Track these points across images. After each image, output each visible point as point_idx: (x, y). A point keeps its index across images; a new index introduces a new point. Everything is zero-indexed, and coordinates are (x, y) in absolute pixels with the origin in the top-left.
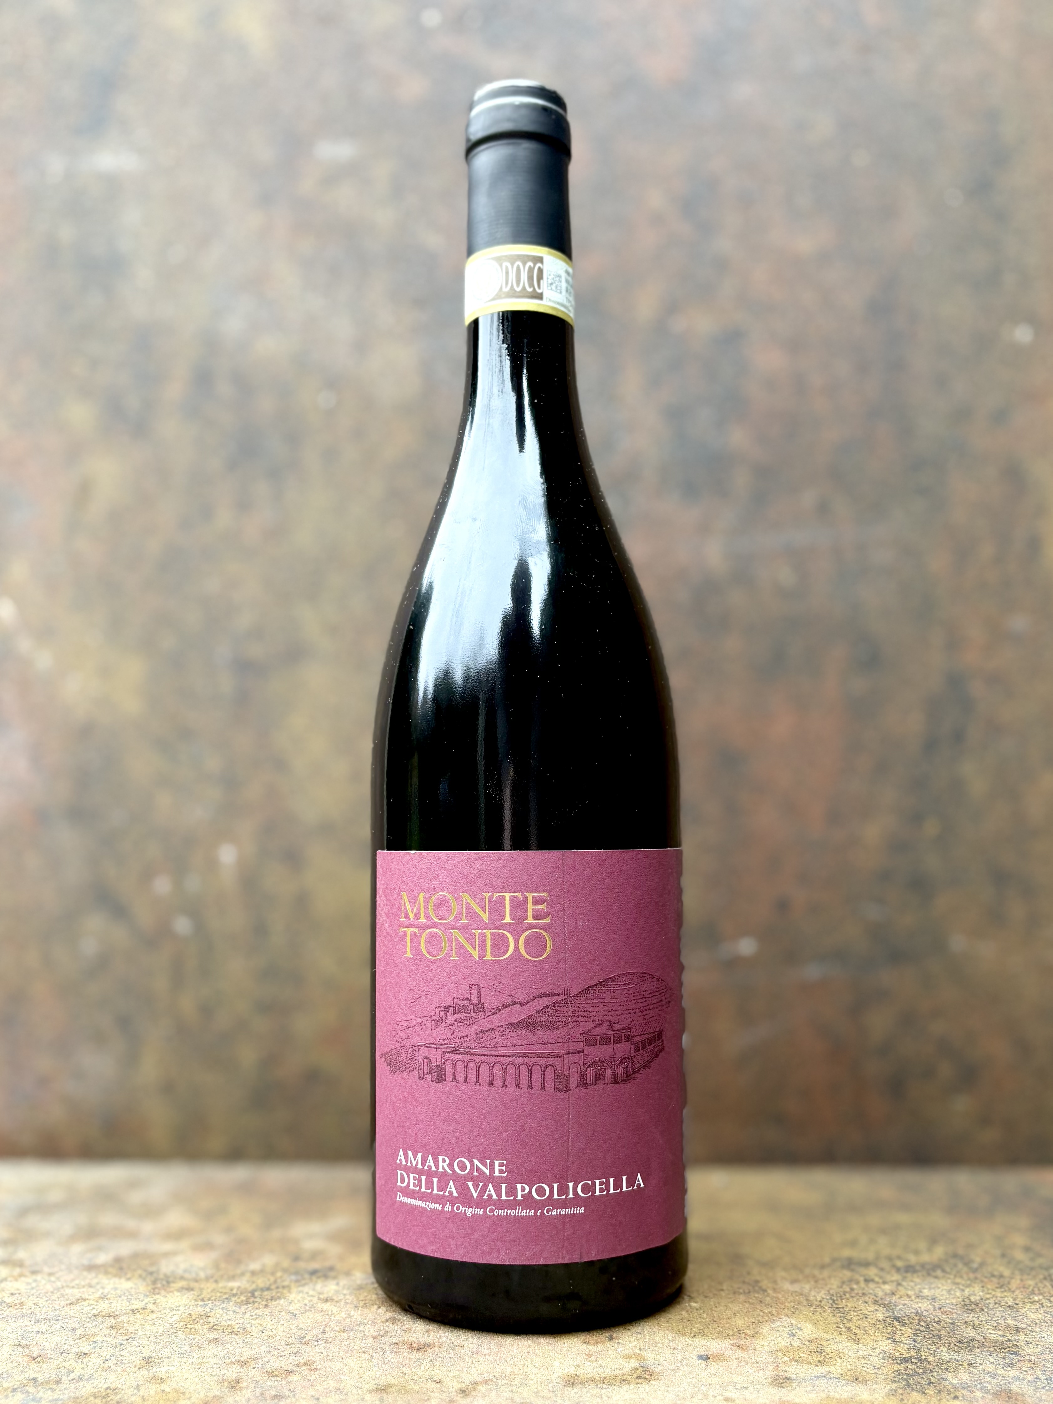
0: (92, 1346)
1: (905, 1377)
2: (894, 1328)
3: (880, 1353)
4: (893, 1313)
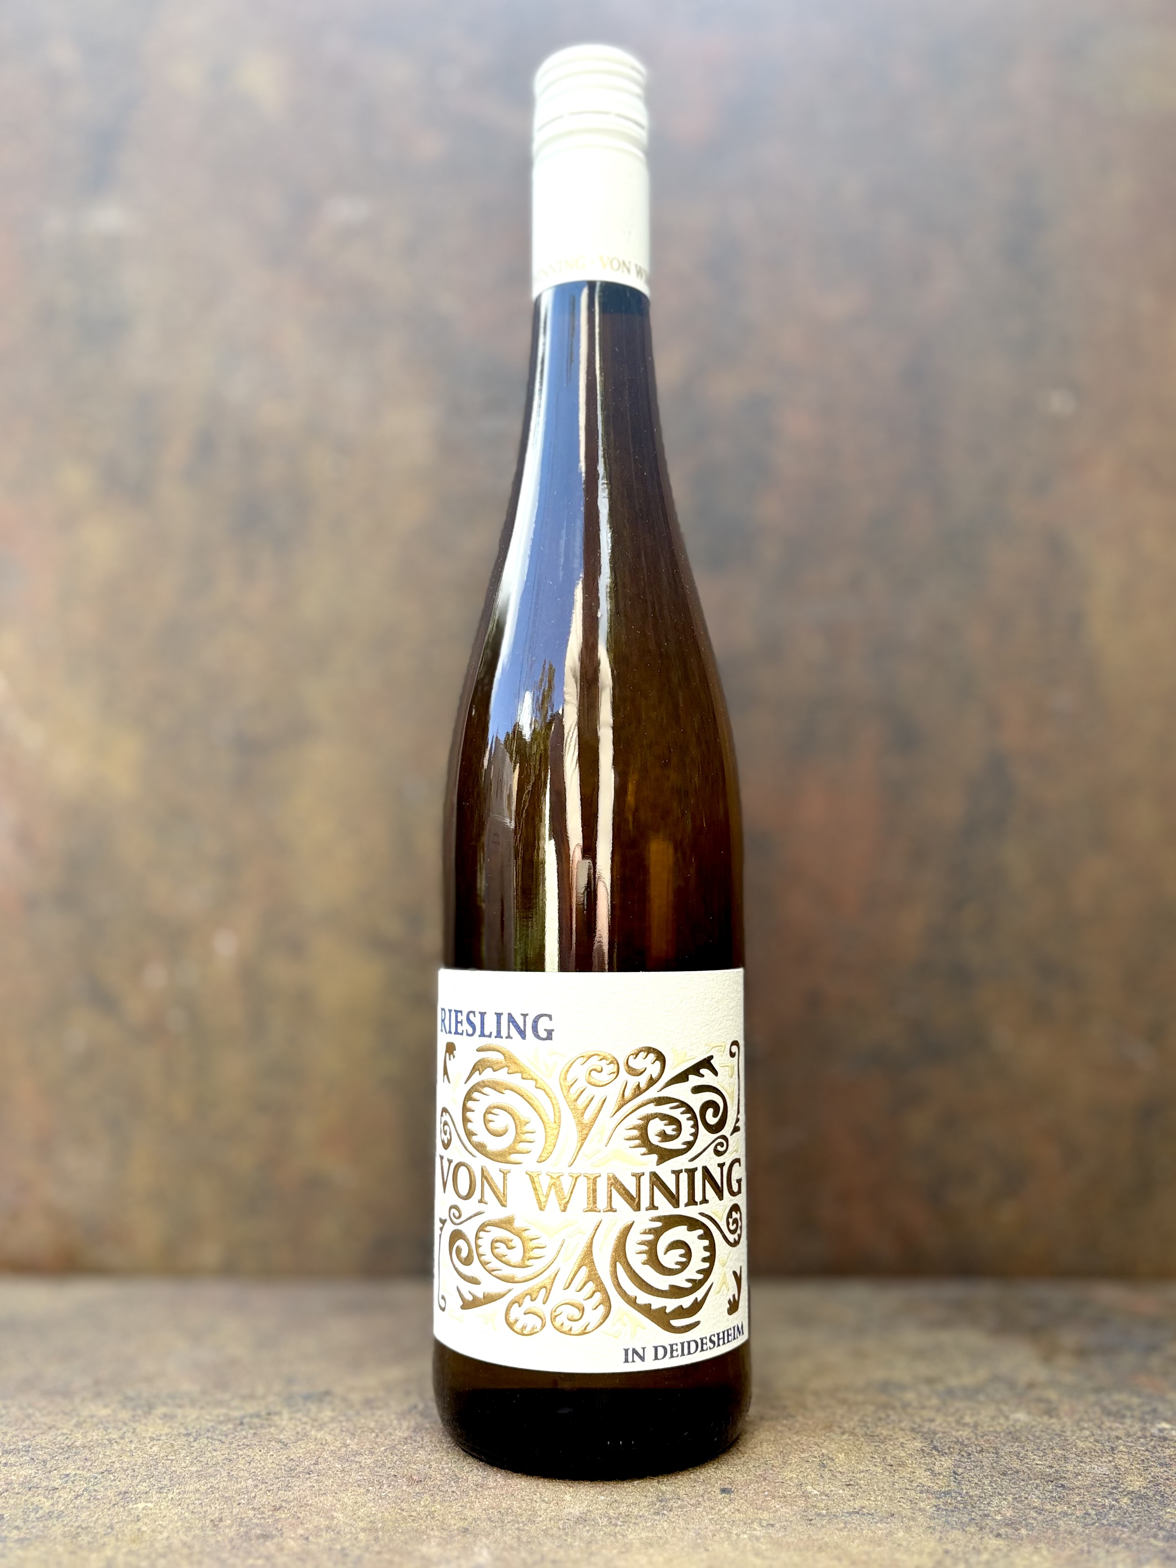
1: (944, 1512)
2: (933, 1459)
3: (918, 1486)
4: (932, 1441)
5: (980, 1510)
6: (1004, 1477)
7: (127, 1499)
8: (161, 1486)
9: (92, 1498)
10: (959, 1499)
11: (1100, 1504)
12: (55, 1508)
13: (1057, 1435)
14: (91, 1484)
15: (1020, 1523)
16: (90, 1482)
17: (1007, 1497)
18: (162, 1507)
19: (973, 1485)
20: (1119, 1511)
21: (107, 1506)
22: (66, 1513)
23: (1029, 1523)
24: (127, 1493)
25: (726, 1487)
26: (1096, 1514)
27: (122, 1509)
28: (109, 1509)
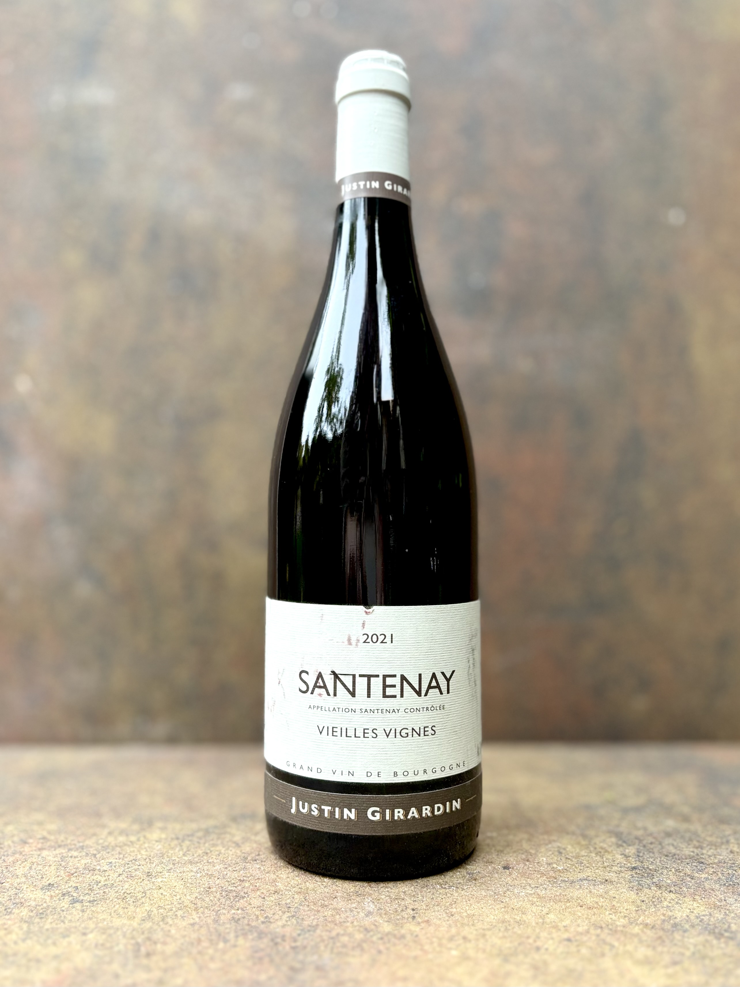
0: (109, 866)
1: (637, 879)
2: (624, 848)
3: (618, 864)
4: (621, 838)
5: (657, 877)
7: (150, 876)
8: (168, 868)
9: (129, 876)
10: (644, 871)
12: (108, 882)
14: (126, 868)
16: (125, 866)
17: (672, 870)
18: (173, 881)
19: (650, 862)
21: (140, 881)
22: (115, 885)
23: (687, 884)
24: (149, 872)
25: (506, 866)
27: (148, 882)
28: (141, 882)
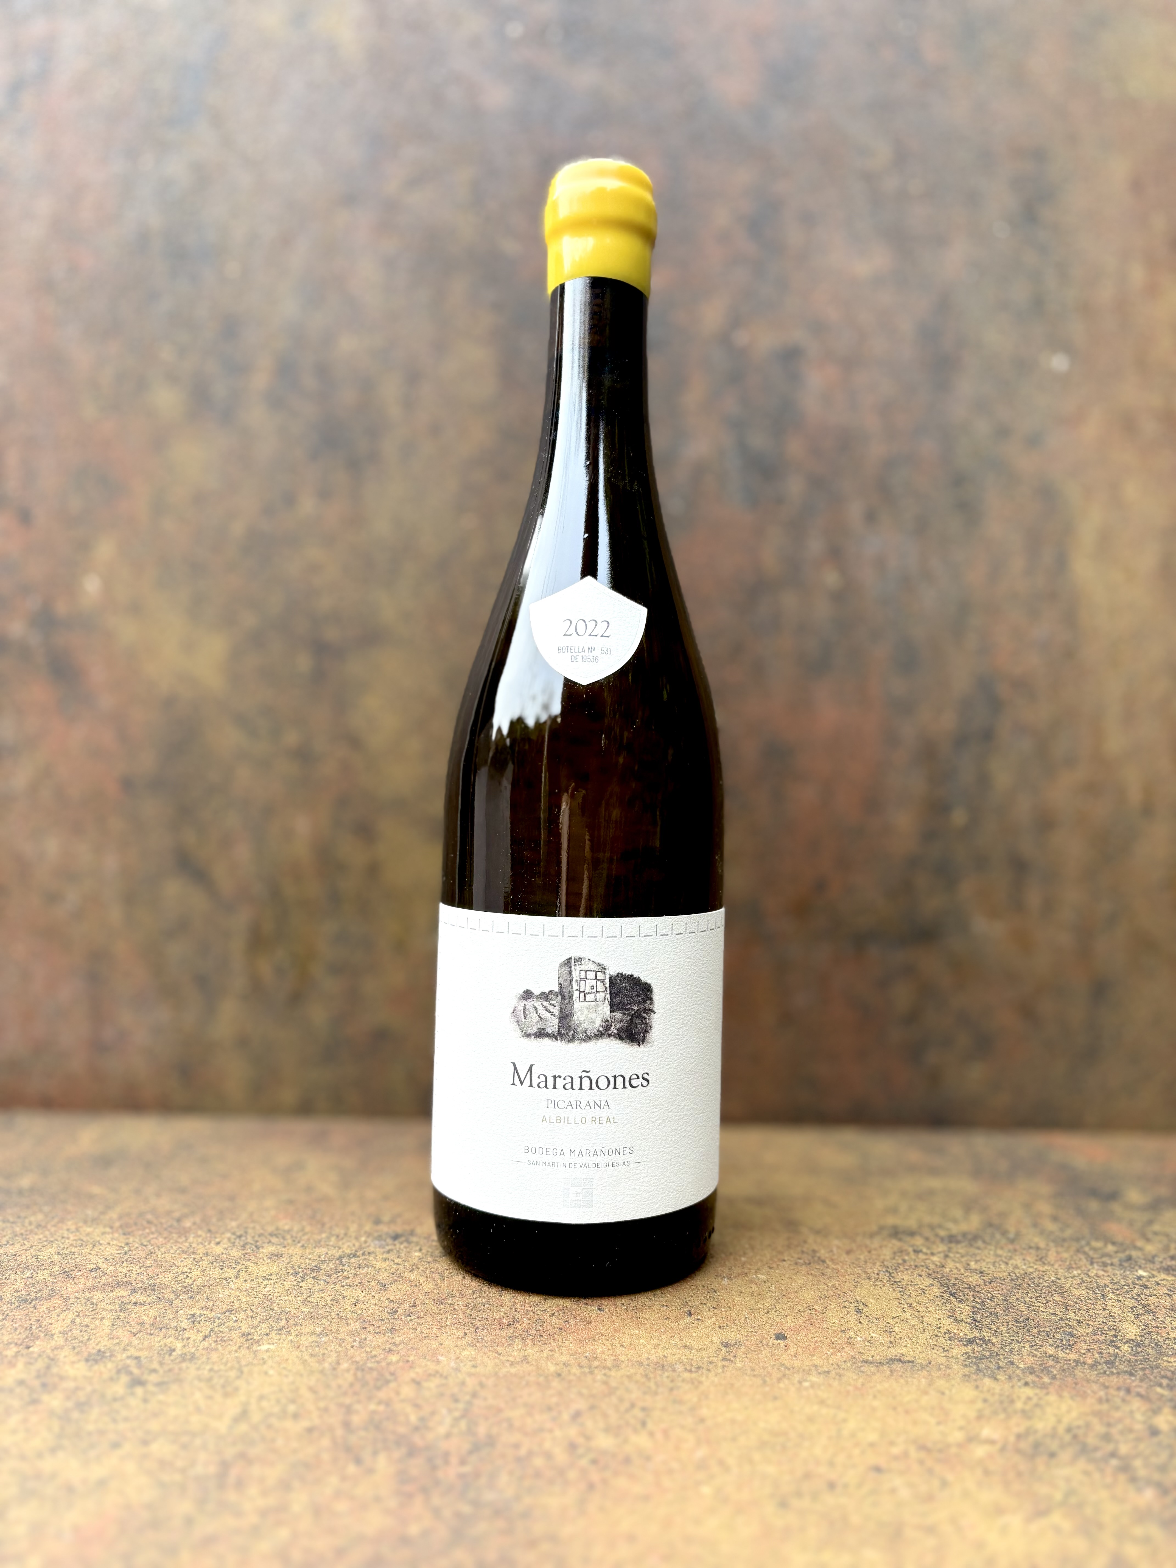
1: (974, 1360)
2: (953, 1306)
3: (945, 1333)
4: (948, 1288)
5: (1005, 1358)
6: (1018, 1324)
10: (984, 1346)
11: (1105, 1352)
13: (1053, 1281)
15: (1042, 1370)
17: (1025, 1345)
19: (993, 1332)
20: (1124, 1359)
23: (1049, 1371)
25: (779, 1332)
26: (1105, 1363)
